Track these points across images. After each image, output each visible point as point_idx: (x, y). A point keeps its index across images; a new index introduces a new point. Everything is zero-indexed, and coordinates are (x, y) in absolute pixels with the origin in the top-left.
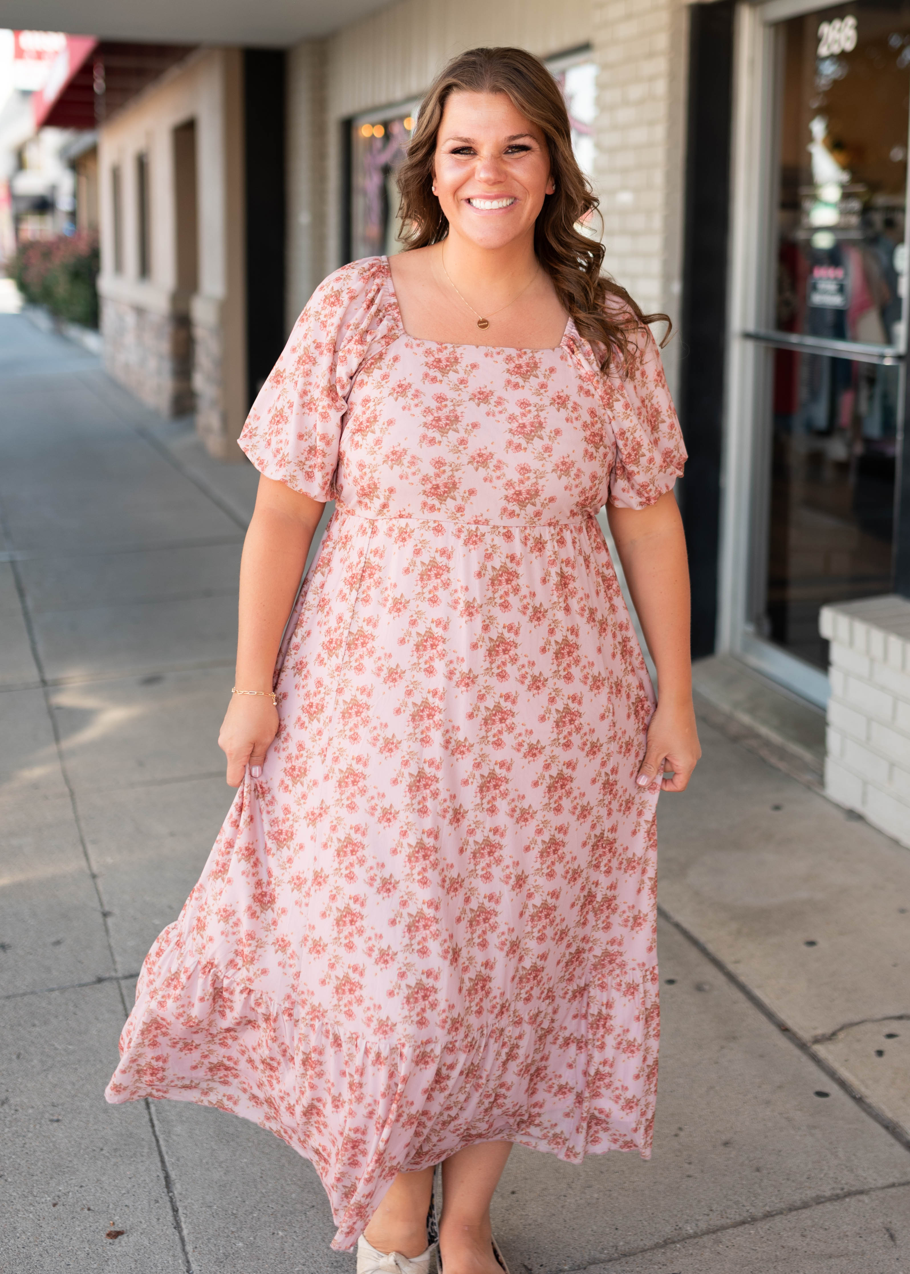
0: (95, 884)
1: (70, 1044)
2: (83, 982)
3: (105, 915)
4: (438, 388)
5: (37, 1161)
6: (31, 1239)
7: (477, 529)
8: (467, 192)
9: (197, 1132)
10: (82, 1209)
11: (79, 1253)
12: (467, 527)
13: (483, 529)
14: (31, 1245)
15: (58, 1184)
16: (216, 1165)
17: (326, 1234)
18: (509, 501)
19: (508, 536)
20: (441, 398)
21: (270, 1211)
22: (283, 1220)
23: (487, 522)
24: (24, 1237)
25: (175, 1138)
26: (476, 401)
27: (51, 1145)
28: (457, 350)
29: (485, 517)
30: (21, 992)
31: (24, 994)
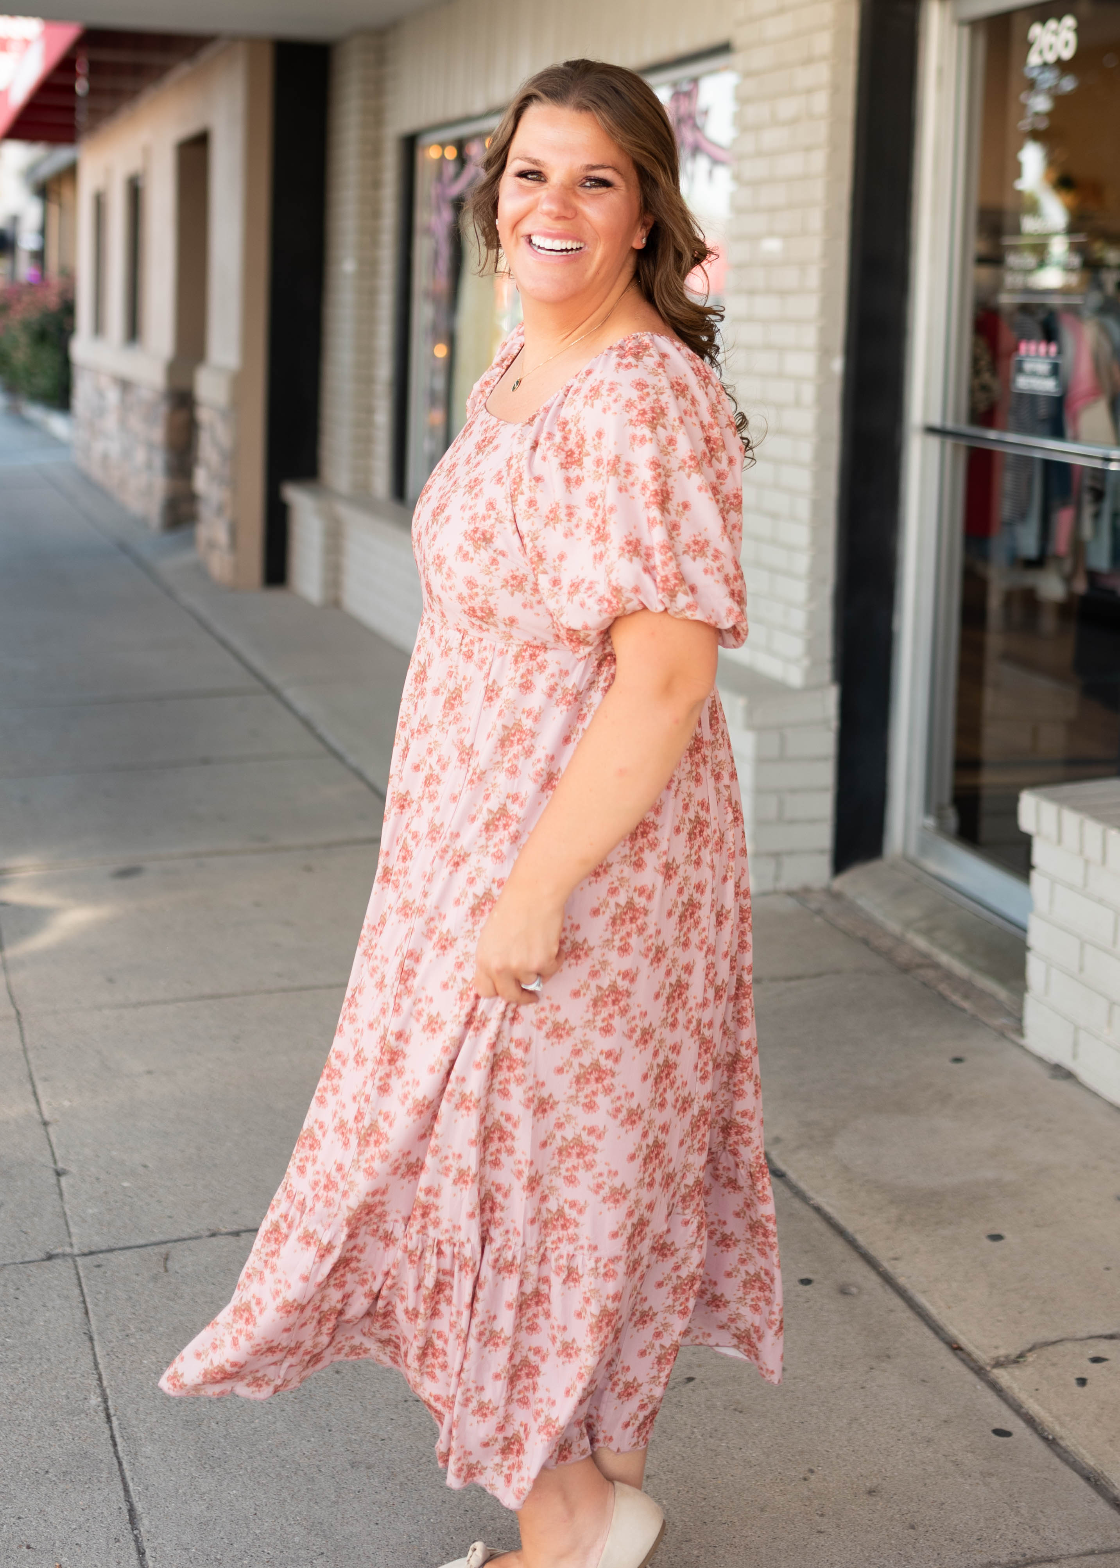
0: (47, 1133)
2: (27, 1258)
3: (59, 1173)
9: (172, 1453)
10: (20, 1546)
16: (197, 1496)
25: (142, 1460)
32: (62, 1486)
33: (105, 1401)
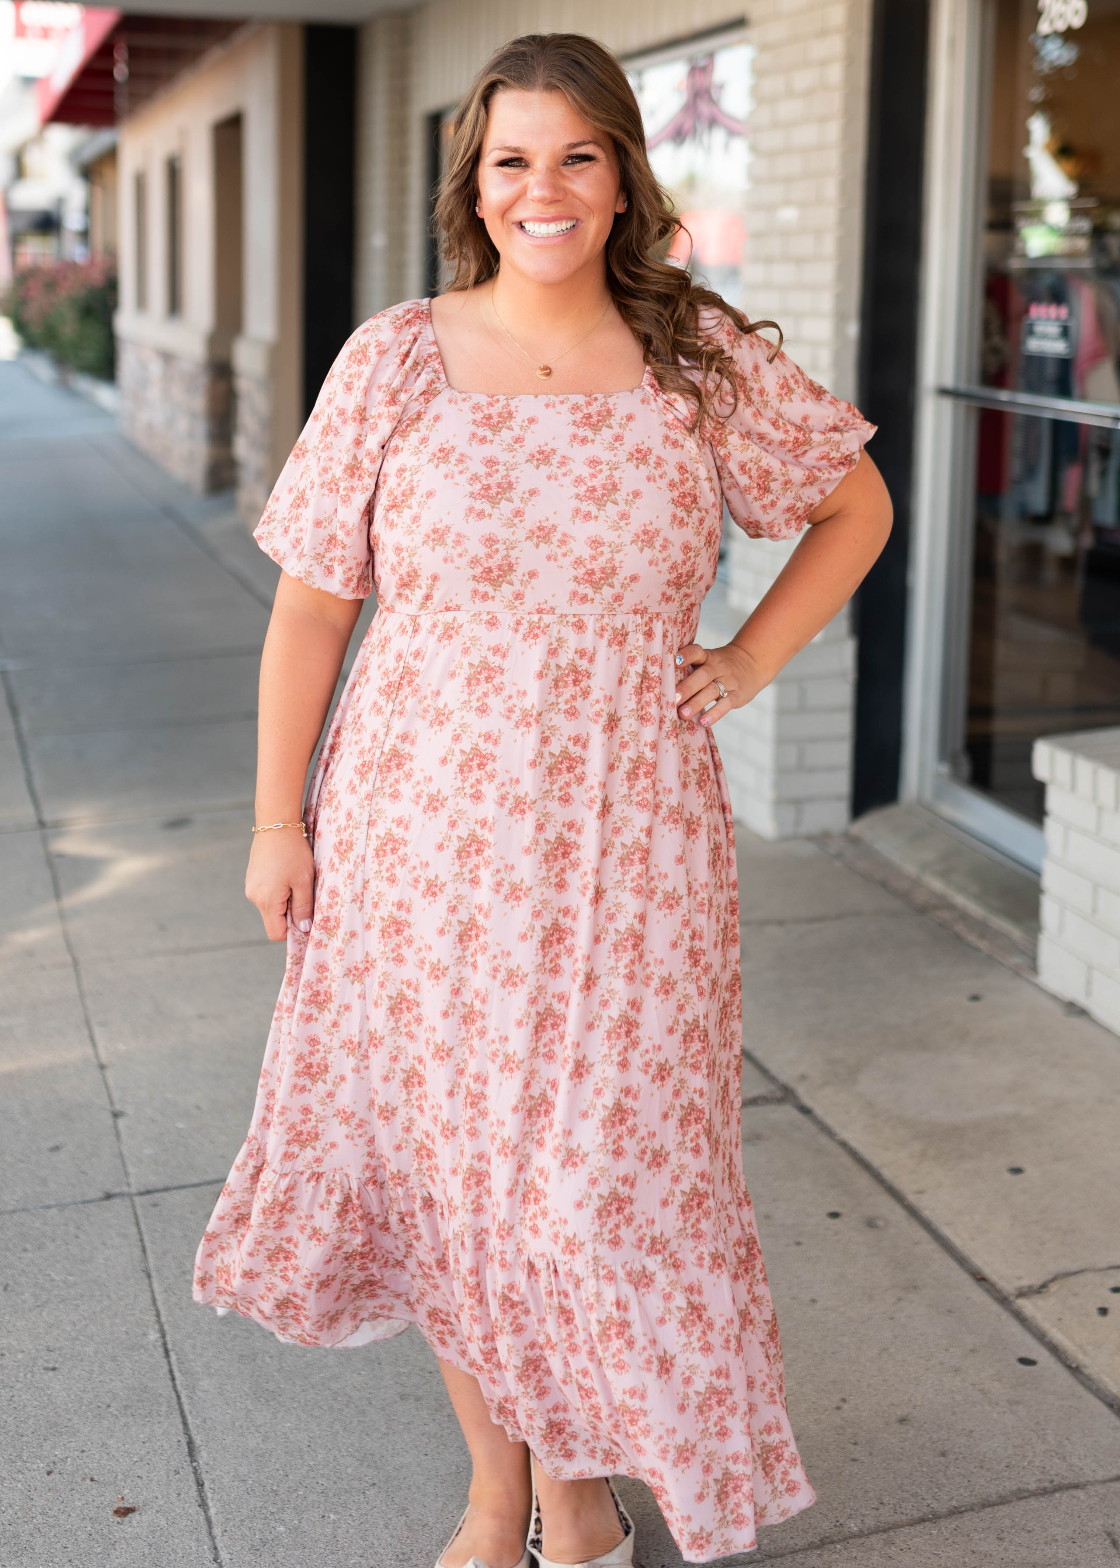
0: (104, 1077)
1: (70, 1275)
2: (87, 1198)
3: (116, 1115)
4: (488, 450)
5: (28, 1418)
6: (20, 1514)
7: (540, 619)
8: (519, 213)
9: (229, 1387)
10: (84, 1479)
11: (79, 1533)
12: (527, 617)
13: (547, 619)
14: (19, 1521)
15: (54, 1447)
16: (253, 1429)
17: (390, 1519)
18: (579, 583)
19: (580, 626)
20: (491, 463)
21: (319, 1489)
22: (335, 1499)
23: (552, 610)
24: (10, 1511)
25: (200, 1394)
26: (535, 462)
27: (45, 1398)
28: (511, 402)
29: (549, 604)
30: (10, 1208)
31: (14, 1212)
32: (123, 1420)
33: (163, 1336)
